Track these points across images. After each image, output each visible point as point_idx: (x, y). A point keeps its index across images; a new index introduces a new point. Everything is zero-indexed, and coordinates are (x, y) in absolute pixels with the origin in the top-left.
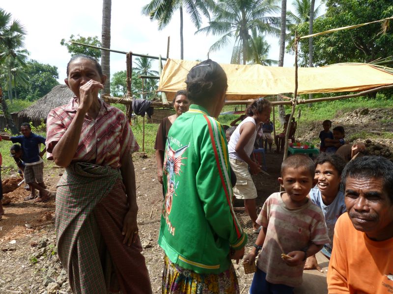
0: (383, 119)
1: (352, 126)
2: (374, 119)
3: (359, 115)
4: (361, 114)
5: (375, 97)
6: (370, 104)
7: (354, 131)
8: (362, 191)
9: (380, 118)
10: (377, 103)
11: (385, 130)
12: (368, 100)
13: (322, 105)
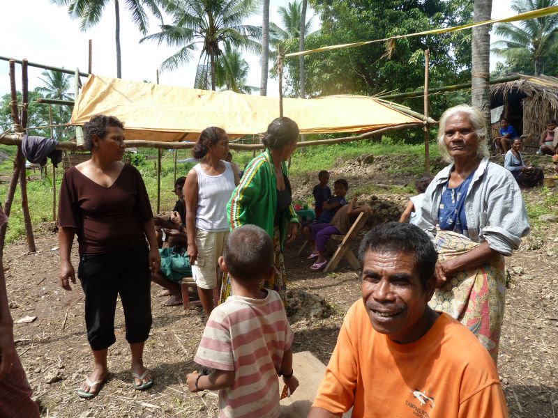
0: (390, 169)
1: (355, 178)
2: (380, 169)
3: (362, 163)
4: (365, 162)
5: (380, 140)
6: (374, 149)
7: (357, 184)
8: (386, 272)
9: (387, 167)
10: (383, 148)
11: (393, 183)
12: (372, 145)
13: (318, 150)
